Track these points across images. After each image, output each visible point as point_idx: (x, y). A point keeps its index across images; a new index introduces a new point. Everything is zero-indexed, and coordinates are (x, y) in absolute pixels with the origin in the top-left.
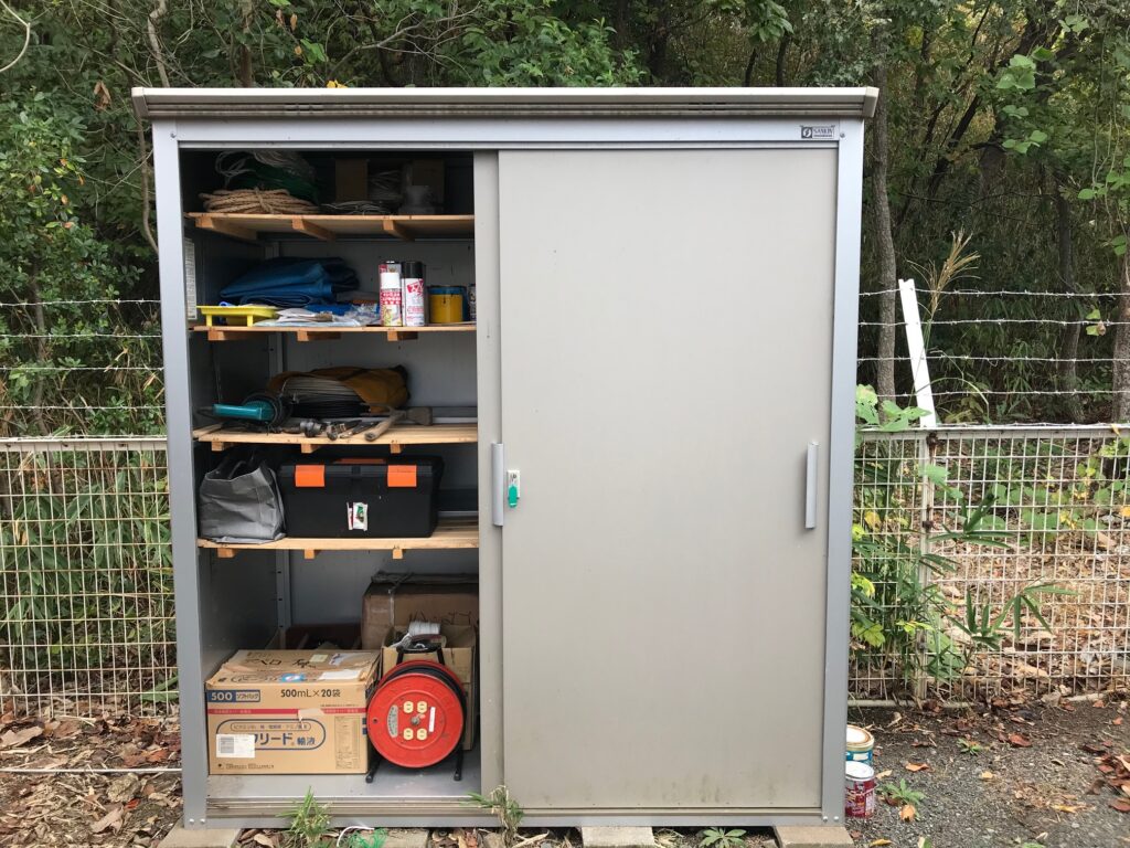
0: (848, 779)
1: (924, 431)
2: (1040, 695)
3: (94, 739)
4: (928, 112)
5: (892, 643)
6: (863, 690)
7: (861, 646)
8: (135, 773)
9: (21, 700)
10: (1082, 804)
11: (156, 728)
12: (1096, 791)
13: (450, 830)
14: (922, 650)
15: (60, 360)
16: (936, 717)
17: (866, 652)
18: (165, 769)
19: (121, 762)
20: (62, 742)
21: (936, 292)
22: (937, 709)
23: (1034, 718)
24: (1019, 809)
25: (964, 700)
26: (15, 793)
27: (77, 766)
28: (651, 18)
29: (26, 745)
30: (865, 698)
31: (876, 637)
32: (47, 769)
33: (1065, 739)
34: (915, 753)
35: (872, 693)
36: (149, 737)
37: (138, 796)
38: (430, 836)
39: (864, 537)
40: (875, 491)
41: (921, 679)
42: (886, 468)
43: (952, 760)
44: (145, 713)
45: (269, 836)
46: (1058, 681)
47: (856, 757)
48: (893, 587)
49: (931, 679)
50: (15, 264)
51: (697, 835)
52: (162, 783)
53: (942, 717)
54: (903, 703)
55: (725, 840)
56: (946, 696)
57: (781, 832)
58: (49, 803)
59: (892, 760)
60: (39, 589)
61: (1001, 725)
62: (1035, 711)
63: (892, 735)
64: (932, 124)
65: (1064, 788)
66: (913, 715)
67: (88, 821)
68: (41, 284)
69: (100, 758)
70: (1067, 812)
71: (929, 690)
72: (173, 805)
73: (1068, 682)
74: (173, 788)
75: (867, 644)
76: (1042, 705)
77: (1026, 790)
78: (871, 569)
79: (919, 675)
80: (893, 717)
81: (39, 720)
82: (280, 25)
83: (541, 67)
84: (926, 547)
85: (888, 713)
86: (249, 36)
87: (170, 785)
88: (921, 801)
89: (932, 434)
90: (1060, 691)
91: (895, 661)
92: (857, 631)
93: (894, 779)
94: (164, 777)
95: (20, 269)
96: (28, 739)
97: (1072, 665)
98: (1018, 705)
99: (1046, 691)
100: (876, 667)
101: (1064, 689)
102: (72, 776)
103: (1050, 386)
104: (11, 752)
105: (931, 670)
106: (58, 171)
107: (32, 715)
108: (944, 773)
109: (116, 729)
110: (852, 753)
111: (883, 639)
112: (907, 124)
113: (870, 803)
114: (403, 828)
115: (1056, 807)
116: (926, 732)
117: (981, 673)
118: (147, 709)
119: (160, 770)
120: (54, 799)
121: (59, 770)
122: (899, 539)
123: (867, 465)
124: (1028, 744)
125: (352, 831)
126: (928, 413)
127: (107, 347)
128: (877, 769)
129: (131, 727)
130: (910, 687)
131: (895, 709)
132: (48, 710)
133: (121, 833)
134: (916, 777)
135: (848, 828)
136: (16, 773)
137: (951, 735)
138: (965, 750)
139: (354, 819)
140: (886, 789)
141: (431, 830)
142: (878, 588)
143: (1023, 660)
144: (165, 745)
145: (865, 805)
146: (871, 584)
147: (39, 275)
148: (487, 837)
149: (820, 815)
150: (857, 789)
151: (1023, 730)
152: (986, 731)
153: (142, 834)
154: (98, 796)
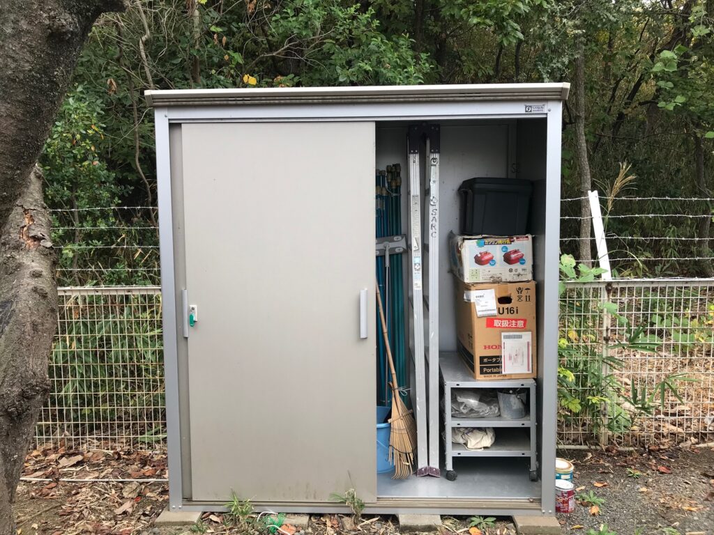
0: (557, 490)
1: (604, 282)
2: (679, 443)
3: (113, 463)
4: (612, 82)
5: (586, 410)
6: (568, 439)
7: (567, 413)
8: (137, 482)
9: (70, 440)
10: (701, 506)
11: (148, 457)
12: (709, 499)
13: (321, 515)
14: (604, 415)
15: (90, 242)
16: (614, 456)
17: (570, 416)
18: (155, 480)
19: (129, 476)
20: (94, 464)
21: (611, 198)
22: (614, 451)
23: (675, 457)
24: (662, 509)
25: (631, 446)
26: (69, 493)
27: (104, 477)
28: (437, 29)
29: (73, 466)
30: (570, 444)
31: (576, 407)
32: (87, 479)
33: (692, 469)
34: (600, 477)
35: (574, 441)
36: (144, 462)
37: (140, 495)
38: (310, 518)
39: (567, 346)
40: (574, 319)
41: (604, 432)
42: (581, 304)
43: (622, 481)
44: (141, 448)
45: (218, 516)
46: (690, 435)
47: (563, 477)
48: (586, 377)
49: (610, 433)
50: (62, 185)
51: (467, 520)
52: (153, 488)
53: (617, 456)
54: (593, 447)
55: (484, 523)
56: (619, 443)
57: (517, 519)
58: (89, 498)
59: (586, 481)
60: (82, 376)
61: (654, 461)
62: (675, 453)
63: (586, 466)
64: (614, 90)
65: (691, 497)
66: (600, 454)
67: (112, 508)
68: (77, 198)
69: (117, 473)
70: (691, 511)
71: (609, 439)
72: (161, 500)
73: (696, 435)
74: (160, 490)
75: (571, 411)
76: (680, 449)
77: (667, 498)
78: (573, 366)
79: (603, 430)
80: (587, 456)
81: (80, 451)
82: (216, 43)
83: (370, 65)
84: (606, 352)
85: (584, 453)
86: (198, 50)
87: (158, 489)
88: (602, 504)
89: (609, 284)
90: (691, 440)
91: (588, 422)
92: (563, 402)
93: (587, 491)
94: (154, 484)
95: (65, 188)
96: (75, 462)
97: (699, 425)
98: (664, 449)
99: (682, 441)
100: (577, 425)
101: (694, 440)
102: (101, 483)
103: (692, 254)
104: (65, 470)
105: (610, 427)
106: (90, 132)
107: (76, 449)
108: (617, 488)
109: (125, 457)
110: (560, 475)
111: (580, 408)
112: (599, 90)
113: (572, 504)
114: (295, 514)
115: (684, 508)
116: (607, 464)
117: (642, 430)
118: (141, 446)
119: (152, 480)
120: (92, 496)
121: (94, 480)
122: (589, 347)
123: (569, 303)
124: (670, 472)
125: (265, 514)
126: (606, 271)
127: (114, 233)
128: (576, 485)
129: (134, 456)
130: (597, 437)
131: (588, 451)
132: (85, 446)
133: (132, 515)
134: (600, 490)
135: (558, 519)
136: (69, 482)
137: (623, 466)
138: (631, 475)
139: (266, 508)
140: (581, 497)
141: (311, 515)
142: (577, 377)
143: (668, 422)
144: (154, 466)
145: (568, 506)
146: (572, 374)
147: (77, 192)
148: (343, 519)
149: (540, 510)
150: (563, 496)
151: (667, 464)
152: (644, 465)
153: (144, 515)
154: (117, 494)
